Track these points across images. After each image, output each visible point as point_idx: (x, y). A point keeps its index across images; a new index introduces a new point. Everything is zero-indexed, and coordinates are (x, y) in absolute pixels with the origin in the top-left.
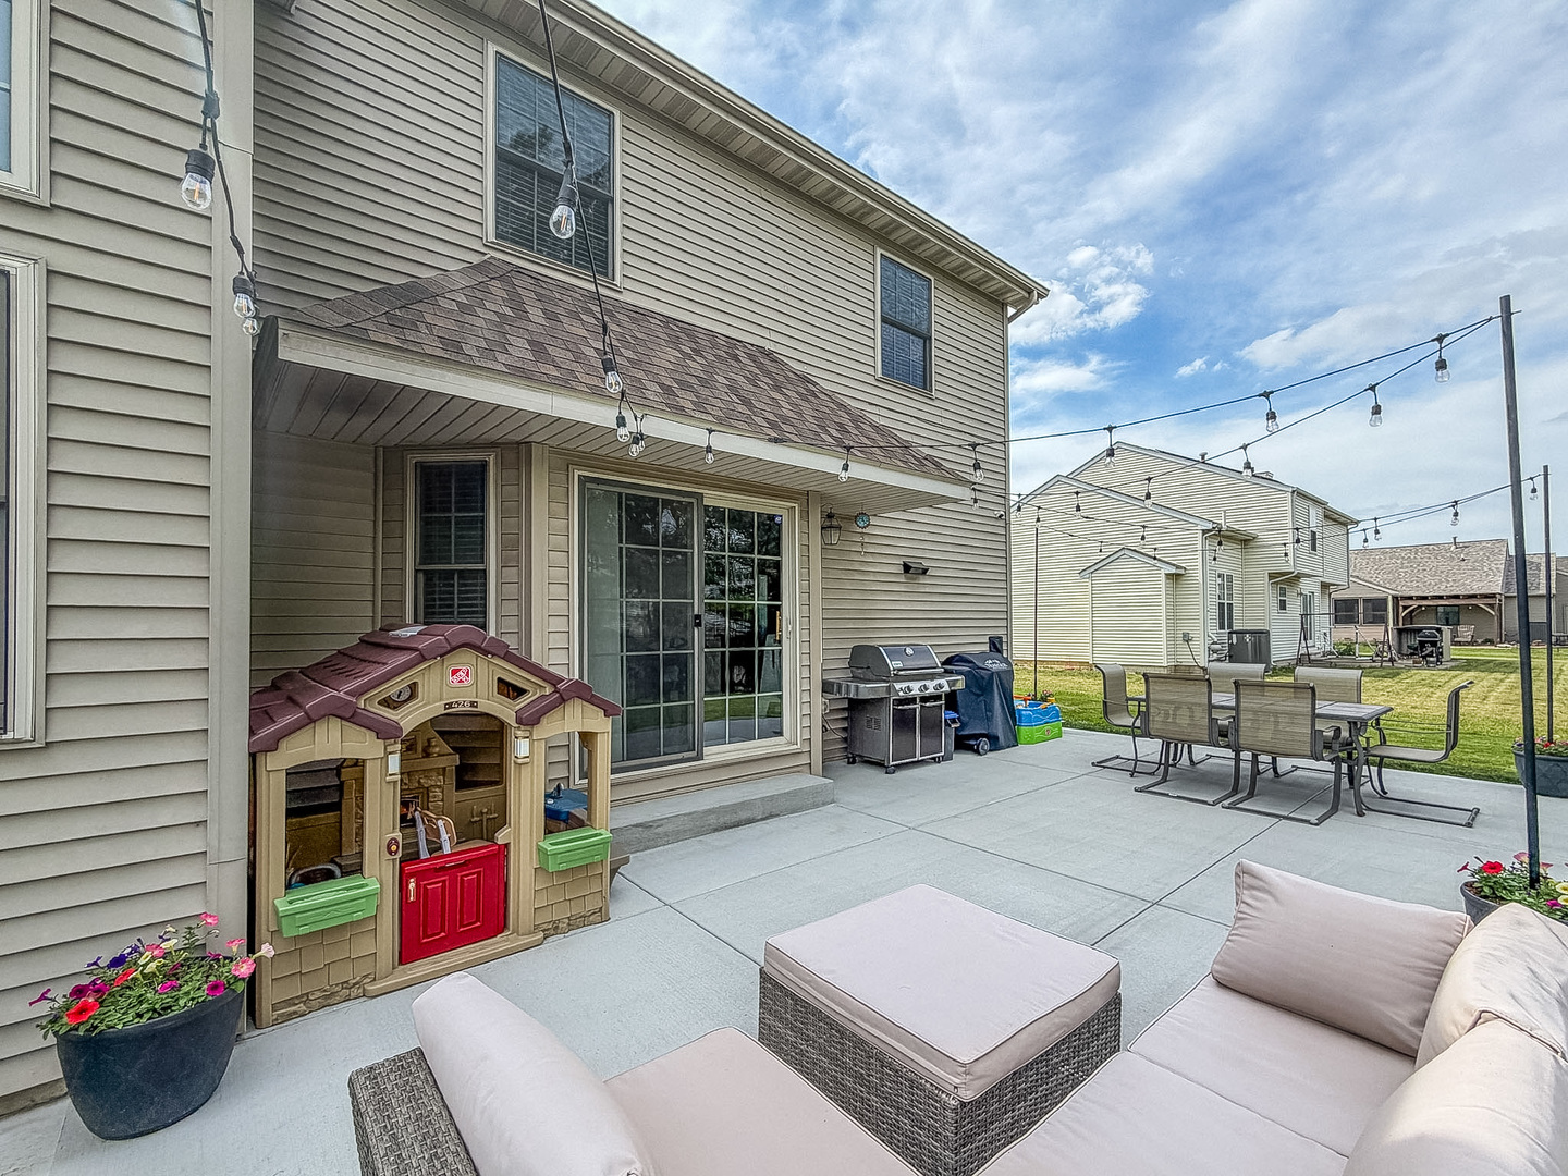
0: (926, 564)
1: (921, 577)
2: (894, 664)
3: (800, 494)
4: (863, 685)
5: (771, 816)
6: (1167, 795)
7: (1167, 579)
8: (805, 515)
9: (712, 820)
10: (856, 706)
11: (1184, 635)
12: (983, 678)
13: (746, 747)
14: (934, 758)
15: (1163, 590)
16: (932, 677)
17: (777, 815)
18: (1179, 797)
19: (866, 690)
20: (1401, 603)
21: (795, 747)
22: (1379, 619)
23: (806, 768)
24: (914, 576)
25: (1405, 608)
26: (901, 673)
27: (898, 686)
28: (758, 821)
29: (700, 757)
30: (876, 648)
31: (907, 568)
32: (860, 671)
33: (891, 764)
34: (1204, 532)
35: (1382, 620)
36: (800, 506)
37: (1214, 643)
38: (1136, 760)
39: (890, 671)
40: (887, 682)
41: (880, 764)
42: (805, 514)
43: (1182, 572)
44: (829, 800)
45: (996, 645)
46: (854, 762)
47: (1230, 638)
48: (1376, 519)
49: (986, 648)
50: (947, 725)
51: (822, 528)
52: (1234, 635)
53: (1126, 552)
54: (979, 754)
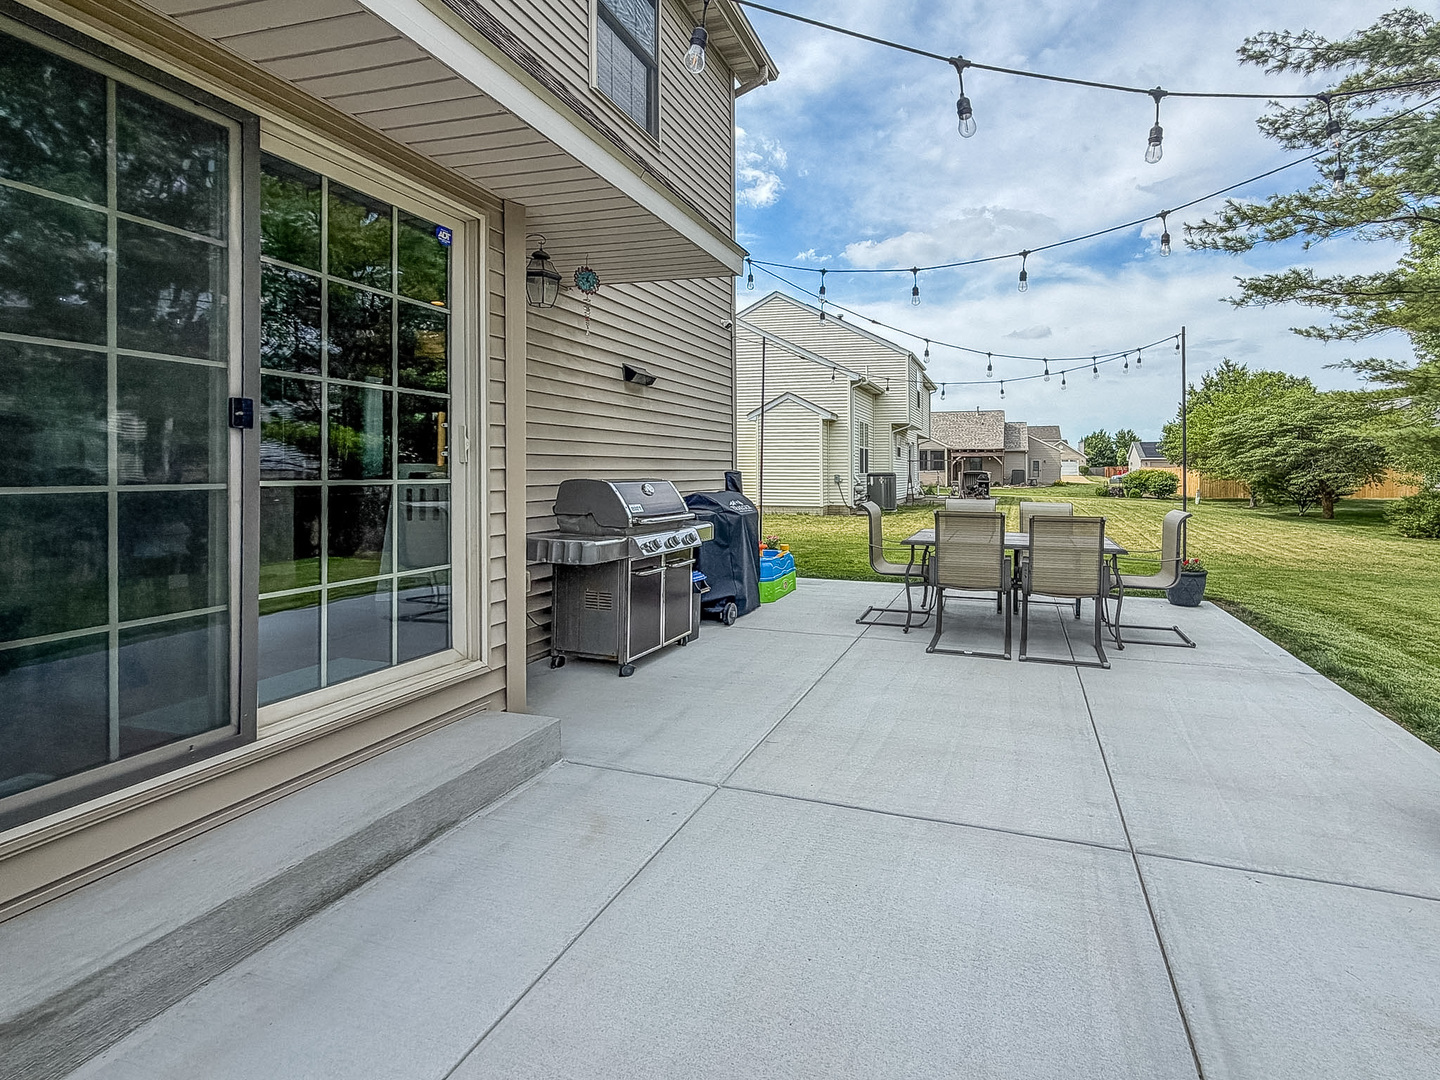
0: (651, 372)
1: (644, 388)
2: (633, 509)
3: (488, 200)
4: (591, 543)
5: (441, 829)
6: (962, 653)
7: (824, 424)
8: (497, 242)
9: (286, 901)
10: (566, 574)
11: (837, 477)
12: (729, 524)
13: (372, 684)
14: (679, 641)
15: (821, 434)
16: (678, 525)
17: (454, 823)
18: (974, 654)
19: (595, 549)
20: (952, 455)
21: (477, 665)
22: (939, 467)
23: (498, 702)
24: (638, 386)
25: (955, 458)
26: (645, 521)
27: (640, 541)
28: (410, 851)
29: (246, 733)
30: (604, 485)
31: (629, 374)
32: (574, 520)
33: (629, 660)
34: (853, 383)
35: (942, 468)
36: (490, 222)
37: (858, 485)
38: (910, 612)
39: (628, 519)
40: (624, 535)
41: (610, 663)
42: (499, 239)
43: (835, 418)
44: (551, 756)
45: (733, 482)
46: (561, 663)
47: (869, 481)
48: (1094, 358)
49: (721, 486)
50: (696, 591)
51: (529, 274)
52: (872, 478)
53: (790, 397)
54: (727, 624)
